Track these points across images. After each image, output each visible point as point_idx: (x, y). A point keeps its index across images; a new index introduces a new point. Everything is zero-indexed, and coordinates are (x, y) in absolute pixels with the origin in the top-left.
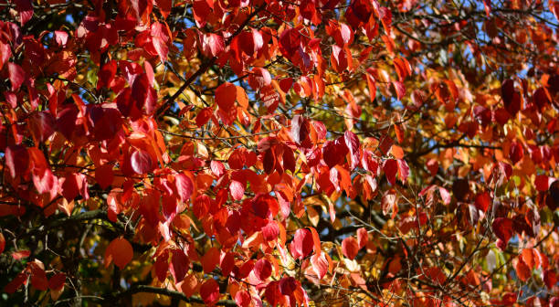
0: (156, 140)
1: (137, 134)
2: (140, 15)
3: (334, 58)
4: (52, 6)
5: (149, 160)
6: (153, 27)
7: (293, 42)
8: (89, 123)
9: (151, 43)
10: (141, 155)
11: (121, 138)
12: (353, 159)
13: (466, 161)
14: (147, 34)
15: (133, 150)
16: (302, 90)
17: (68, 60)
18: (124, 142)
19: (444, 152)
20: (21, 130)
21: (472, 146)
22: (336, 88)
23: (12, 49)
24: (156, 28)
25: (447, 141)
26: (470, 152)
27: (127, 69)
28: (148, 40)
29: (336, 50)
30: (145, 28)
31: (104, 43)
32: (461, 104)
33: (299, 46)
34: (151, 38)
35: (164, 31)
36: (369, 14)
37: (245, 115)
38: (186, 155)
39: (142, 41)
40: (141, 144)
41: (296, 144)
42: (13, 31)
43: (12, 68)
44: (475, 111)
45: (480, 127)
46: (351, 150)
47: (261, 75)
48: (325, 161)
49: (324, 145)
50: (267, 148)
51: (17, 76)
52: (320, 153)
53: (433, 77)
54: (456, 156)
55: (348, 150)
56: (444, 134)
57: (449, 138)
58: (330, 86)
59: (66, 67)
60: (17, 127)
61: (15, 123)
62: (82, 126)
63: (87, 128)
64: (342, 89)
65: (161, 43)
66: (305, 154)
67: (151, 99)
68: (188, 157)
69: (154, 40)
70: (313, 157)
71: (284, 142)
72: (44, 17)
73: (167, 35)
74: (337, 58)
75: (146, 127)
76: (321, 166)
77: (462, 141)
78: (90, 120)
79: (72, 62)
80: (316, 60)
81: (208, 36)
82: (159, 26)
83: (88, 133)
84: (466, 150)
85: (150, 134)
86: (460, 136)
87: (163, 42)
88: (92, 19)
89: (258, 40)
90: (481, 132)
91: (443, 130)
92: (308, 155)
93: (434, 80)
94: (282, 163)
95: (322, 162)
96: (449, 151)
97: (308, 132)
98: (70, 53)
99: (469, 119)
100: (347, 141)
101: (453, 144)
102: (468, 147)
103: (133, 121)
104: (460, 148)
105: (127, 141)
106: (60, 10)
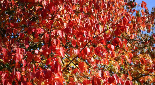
0: (62, 78)
1: (57, 77)
2: (56, 46)
3: (110, 54)
4: (35, 43)
5: (60, 84)
6: (60, 48)
7: (98, 51)
8: (43, 75)
9: (60, 53)
10: (57, 82)
11: (52, 78)
12: (116, 81)
13: (151, 79)
14: (59, 50)
15: (56, 81)
16: (102, 63)
17: (39, 57)
18: (53, 79)
19: (145, 77)
20: (26, 77)
21: (153, 75)
22: (112, 61)
23: (23, 55)
24: (61, 48)
25: (145, 74)
26: (152, 77)
27: (54, 60)
28: (59, 52)
29: (110, 52)
30: (58, 49)
31: (47, 53)
32: (149, 64)
33: (100, 51)
34: (60, 51)
35: (63, 49)
36: (119, 42)
37: (87, 70)
38: (71, 81)
39: (57, 52)
40: (58, 80)
41: (101, 78)
42: (24, 51)
43: (23, 61)
44: (152, 66)
45: (154, 70)
46: (116, 79)
47: (91, 59)
48: (109, 82)
49: (108, 78)
50: (93, 79)
51: (24, 63)
52: (107, 80)
53: (141, 56)
54: (149, 78)
55: (115, 79)
56: (145, 72)
57: (146, 73)
58: (110, 61)
59: (38, 59)
60: (25, 76)
61: (24, 75)
62: (41, 76)
63: (43, 76)
64: (115, 61)
65: (62, 52)
66: (103, 80)
67: (60, 68)
68: (72, 82)
69: (61, 52)
70: (105, 81)
71: (97, 77)
72: (33, 46)
73: (64, 50)
74: (111, 54)
75: (59, 75)
76: (108, 84)
77: (150, 74)
78: (44, 74)
79: (40, 58)
80: (105, 55)
81: (75, 50)
82: (62, 48)
83: (43, 77)
84: (151, 76)
85: (60, 77)
86: (149, 73)
87: (63, 52)
88: (44, 47)
89: (89, 50)
90: (154, 71)
91: (145, 71)
92: (104, 80)
93: (141, 57)
94: (97, 83)
95: (108, 82)
96: (146, 77)
97: (104, 74)
98: (39, 56)
99: (151, 68)
100: (114, 76)
101: (147, 75)
102: (151, 75)
103: (55, 73)
104: (150, 76)
105: (54, 79)
106: (37, 44)
